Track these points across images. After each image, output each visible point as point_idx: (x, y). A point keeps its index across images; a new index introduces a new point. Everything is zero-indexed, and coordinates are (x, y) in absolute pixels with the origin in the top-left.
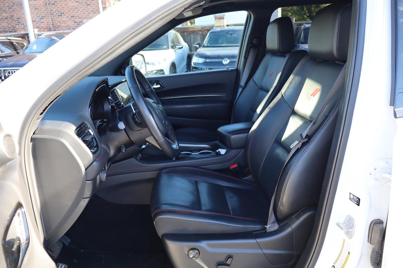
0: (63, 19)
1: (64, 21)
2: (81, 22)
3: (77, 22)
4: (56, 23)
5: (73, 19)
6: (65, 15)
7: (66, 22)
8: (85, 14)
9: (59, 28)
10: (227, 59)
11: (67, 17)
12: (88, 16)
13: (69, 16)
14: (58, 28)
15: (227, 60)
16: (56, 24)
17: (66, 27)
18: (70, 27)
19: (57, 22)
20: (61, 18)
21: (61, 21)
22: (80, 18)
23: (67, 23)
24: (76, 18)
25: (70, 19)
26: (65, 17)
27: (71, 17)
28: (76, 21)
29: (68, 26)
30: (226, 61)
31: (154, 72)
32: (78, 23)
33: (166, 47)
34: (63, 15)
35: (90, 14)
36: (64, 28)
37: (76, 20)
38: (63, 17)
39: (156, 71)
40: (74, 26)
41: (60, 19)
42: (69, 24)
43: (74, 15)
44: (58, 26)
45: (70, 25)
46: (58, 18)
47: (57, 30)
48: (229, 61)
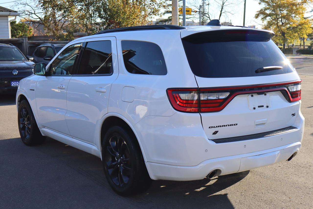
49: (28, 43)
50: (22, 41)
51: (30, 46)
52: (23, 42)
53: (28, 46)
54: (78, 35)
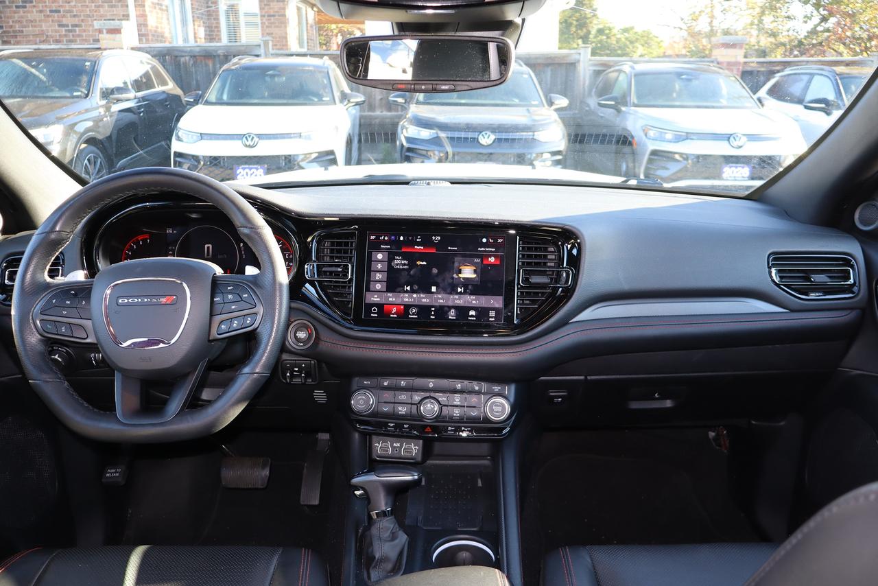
0: (30, 16)
1: (32, 21)
2: (76, 26)
3: (67, 26)
4: (11, 23)
5: (56, 18)
6: (34, 6)
7: (38, 23)
8: (87, 6)
9: (19, 39)
10: (489, 133)
11: (41, 11)
12: (96, 12)
13: (45, 9)
14: (16, 37)
15: (489, 136)
16: (11, 27)
17: (36, 35)
18: (47, 36)
19: (13, 22)
20: (24, 13)
21: (24, 20)
22: (75, 16)
23: (41, 27)
24: (64, 16)
25: (48, 16)
26: (34, 10)
27: (51, 11)
28: (64, 23)
29: (42, 33)
30: (486, 137)
31: (314, 156)
32: (70, 28)
33: (328, 99)
34: (30, 7)
35: (101, 9)
36: (31, 38)
37: (65, 21)
38: (28, 12)
39: (317, 154)
40: (58, 34)
41: (22, 14)
42: (44, 28)
43: (58, 9)
44: (14, 32)
45: (48, 31)
46: (15, 12)
47: (12, 42)
48: (493, 137)
49: (591, 62)
50: (577, 57)
51: (595, 70)
52: (579, 61)
53: (589, 70)
54: (724, 42)
